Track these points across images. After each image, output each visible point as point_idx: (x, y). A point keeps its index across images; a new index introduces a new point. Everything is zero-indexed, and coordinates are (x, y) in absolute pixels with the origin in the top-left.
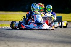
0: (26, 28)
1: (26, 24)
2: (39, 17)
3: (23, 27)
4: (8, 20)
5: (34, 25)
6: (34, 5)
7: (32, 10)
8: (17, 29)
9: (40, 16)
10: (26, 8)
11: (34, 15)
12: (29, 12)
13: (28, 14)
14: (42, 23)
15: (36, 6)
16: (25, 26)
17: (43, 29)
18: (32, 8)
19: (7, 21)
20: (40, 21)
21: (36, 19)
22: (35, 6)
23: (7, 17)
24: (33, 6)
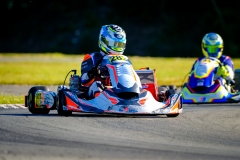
0: (81, 109)
1: (80, 96)
2: (125, 71)
3: (72, 107)
4: (13, 84)
5: (110, 101)
6: (110, 29)
7: (104, 47)
8: (51, 112)
9: (129, 67)
10: (75, 41)
11: (108, 65)
12: (92, 56)
13: (87, 62)
14: (138, 91)
15: (116, 35)
16: (78, 103)
17: (139, 112)
18: (104, 40)
19: (10, 84)
20: (129, 85)
21: (116, 77)
22: (112, 34)
23: (9, 72)
24: (106, 33)
